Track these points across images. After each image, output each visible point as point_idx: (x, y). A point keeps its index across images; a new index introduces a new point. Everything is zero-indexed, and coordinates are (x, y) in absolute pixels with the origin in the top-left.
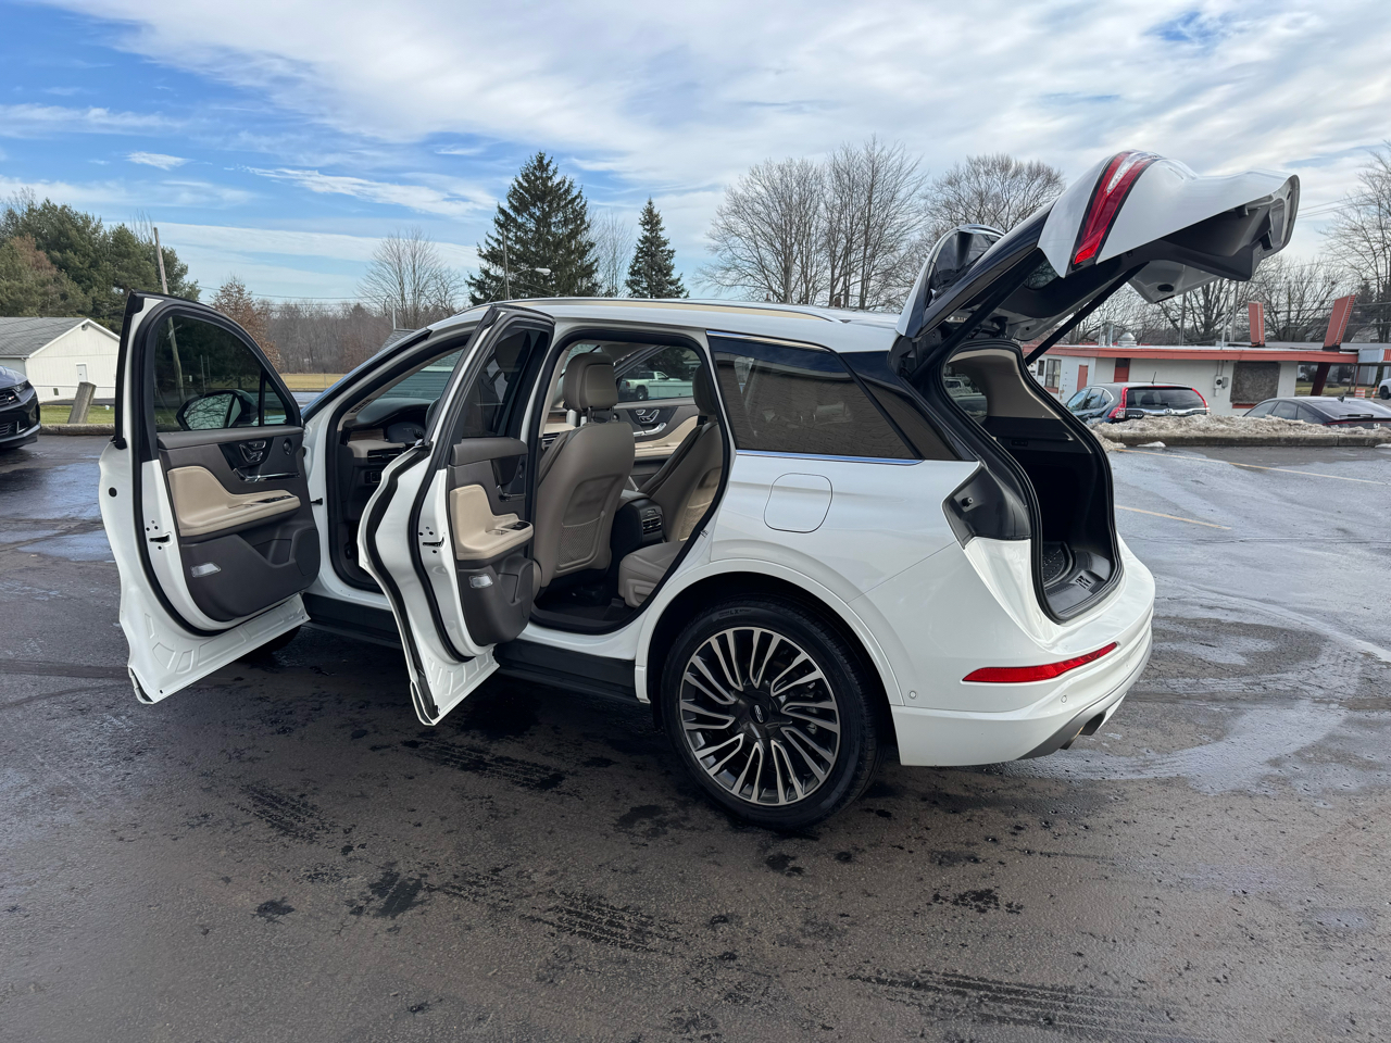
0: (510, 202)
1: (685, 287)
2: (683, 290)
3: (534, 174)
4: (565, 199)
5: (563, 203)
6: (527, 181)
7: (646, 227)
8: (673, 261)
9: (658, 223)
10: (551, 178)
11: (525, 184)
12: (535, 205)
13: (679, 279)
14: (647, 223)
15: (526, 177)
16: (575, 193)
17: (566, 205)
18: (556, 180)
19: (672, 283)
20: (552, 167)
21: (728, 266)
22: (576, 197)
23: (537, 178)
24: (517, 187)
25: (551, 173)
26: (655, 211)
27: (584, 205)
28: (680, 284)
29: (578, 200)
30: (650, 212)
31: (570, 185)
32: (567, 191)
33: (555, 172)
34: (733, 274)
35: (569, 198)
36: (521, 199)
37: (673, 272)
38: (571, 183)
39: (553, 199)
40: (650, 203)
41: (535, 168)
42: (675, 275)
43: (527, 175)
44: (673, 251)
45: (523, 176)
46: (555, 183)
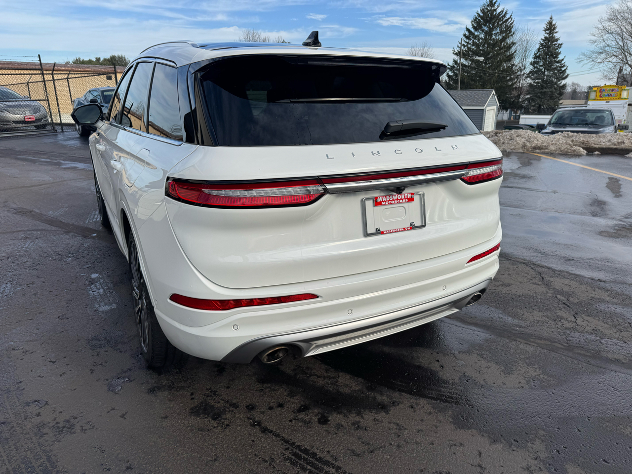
0: (472, 25)
1: (565, 64)
2: (564, 66)
3: (487, 9)
4: (502, 20)
5: (500, 23)
6: (483, 13)
7: (547, 32)
8: (560, 50)
9: (554, 29)
10: (495, 10)
11: (482, 15)
12: (485, 26)
13: (563, 60)
14: (548, 30)
15: (483, 11)
16: (508, 16)
17: (503, 23)
18: (498, 11)
19: (558, 62)
20: (496, 5)
21: (601, 51)
22: (509, 19)
23: (488, 11)
24: (477, 16)
25: (496, 7)
26: (554, 23)
27: (512, 23)
28: (563, 62)
29: (510, 20)
30: (550, 23)
31: (506, 13)
32: (504, 16)
33: (498, 6)
34: (603, 56)
35: (505, 19)
36: (478, 23)
37: (559, 56)
38: (507, 11)
39: (495, 22)
40: (551, 18)
41: (488, 6)
42: (560, 57)
43: (483, 10)
44: (562, 44)
45: (481, 11)
46: (498, 13)
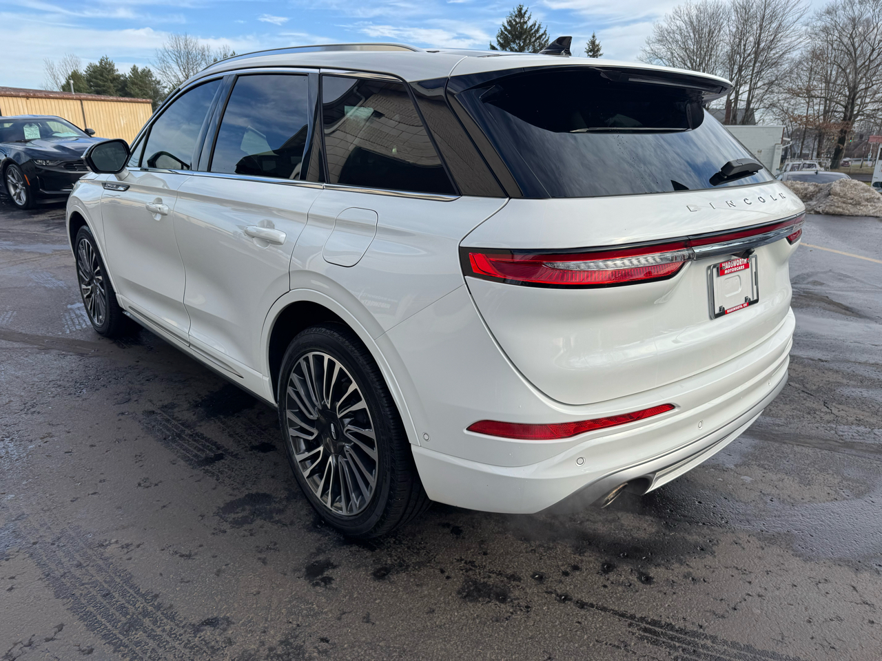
0: (498, 41)
3: (515, 20)
4: (535, 36)
5: (533, 40)
6: (510, 26)
7: (590, 54)
9: (598, 50)
10: (526, 23)
11: (509, 28)
12: (514, 42)
14: (590, 51)
15: (510, 23)
16: (541, 32)
17: (536, 40)
18: (530, 23)
20: (527, 16)
22: (542, 35)
23: (517, 23)
24: (503, 30)
25: (526, 19)
26: (597, 42)
27: (548, 40)
29: (544, 36)
30: (593, 43)
31: (539, 27)
32: (537, 31)
33: (529, 18)
35: (538, 35)
36: (505, 38)
38: (540, 25)
39: (526, 37)
40: (594, 37)
41: (516, 16)
43: (510, 21)
45: (508, 22)
46: (529, 26)
